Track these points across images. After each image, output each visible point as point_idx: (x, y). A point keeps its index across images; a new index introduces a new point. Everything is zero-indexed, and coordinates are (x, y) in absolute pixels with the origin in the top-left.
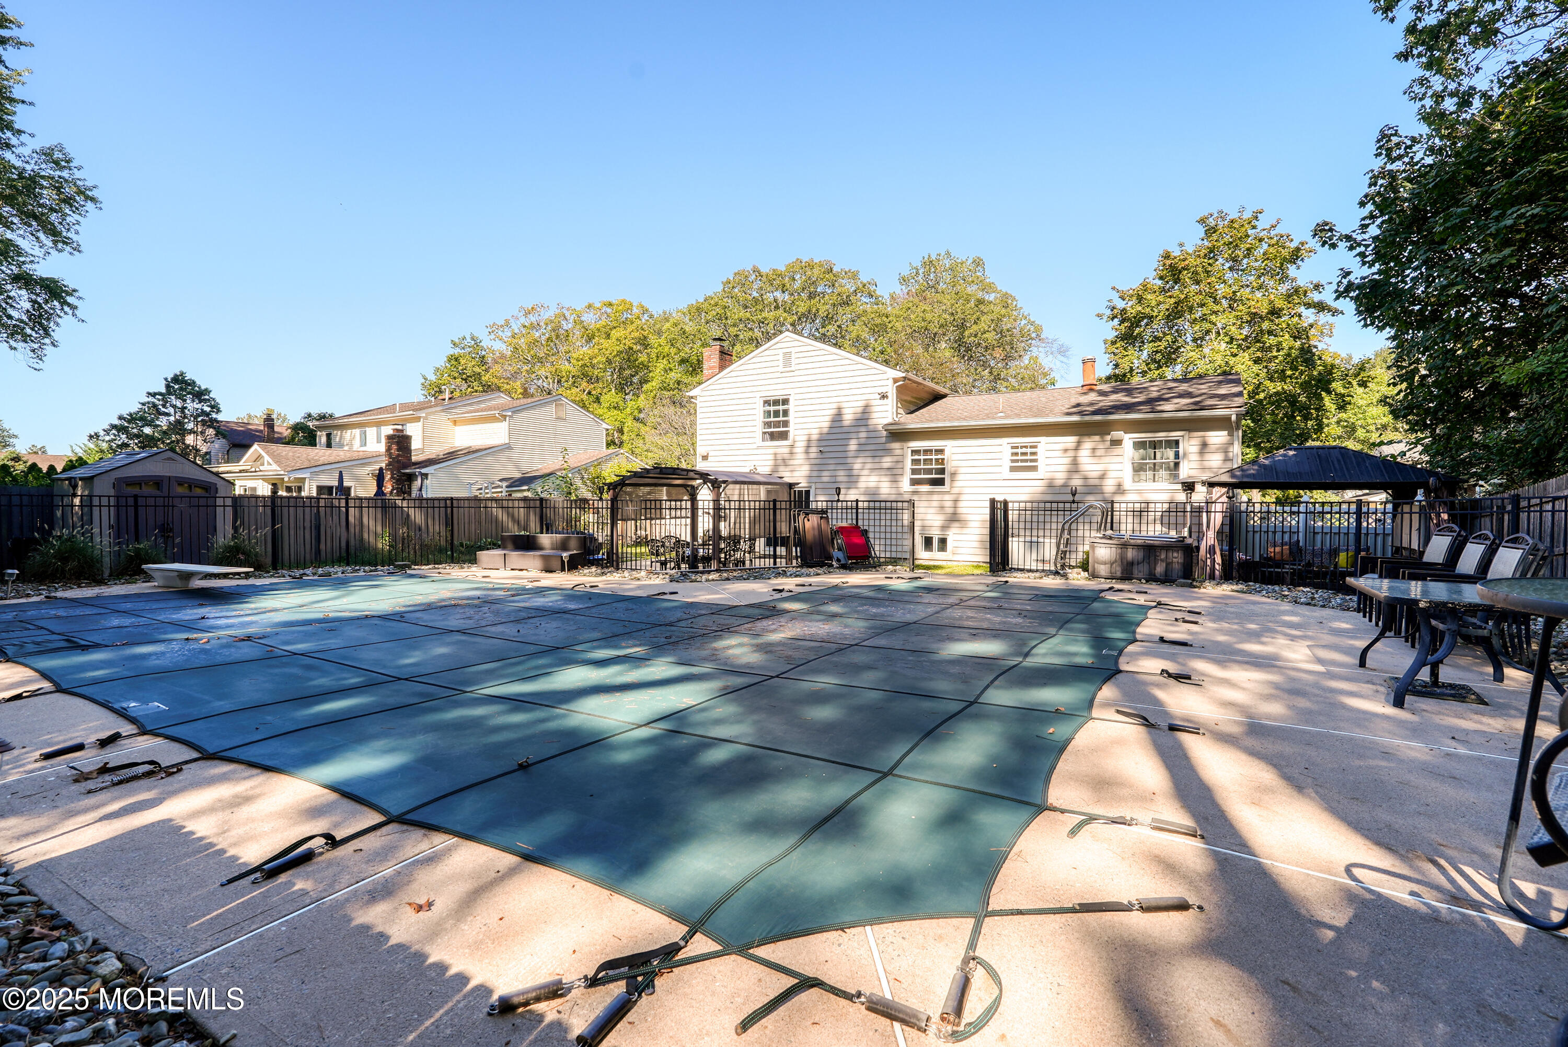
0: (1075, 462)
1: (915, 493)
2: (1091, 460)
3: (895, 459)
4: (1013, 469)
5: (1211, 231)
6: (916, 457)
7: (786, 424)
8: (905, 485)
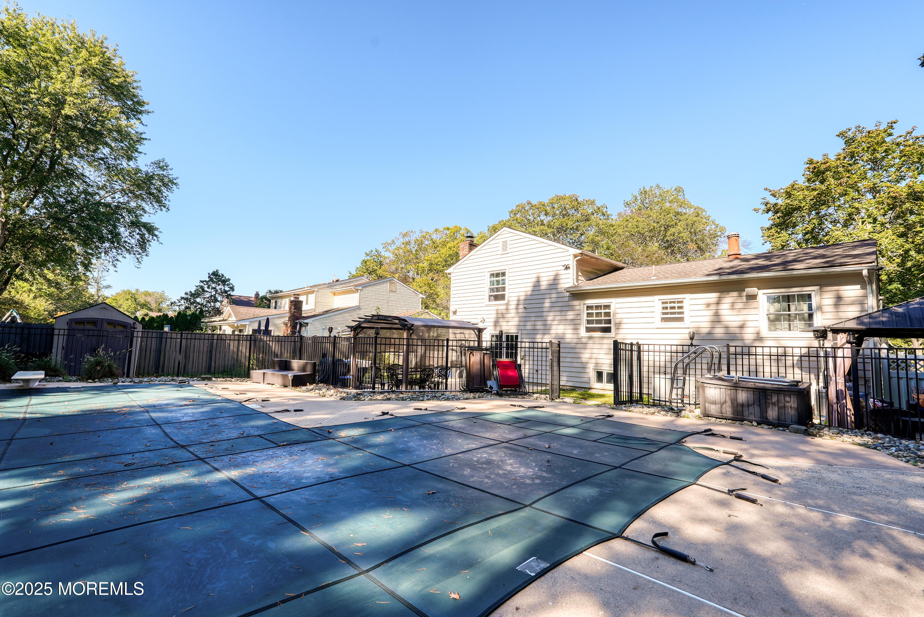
0: (717, 314)
1: (590, 338)
2: (730, 312)
3: (576, 312)
4: (664, 320)
5: (849, 142)
6: (590, 311)
7: (504, 289)
8: (583, 332)
